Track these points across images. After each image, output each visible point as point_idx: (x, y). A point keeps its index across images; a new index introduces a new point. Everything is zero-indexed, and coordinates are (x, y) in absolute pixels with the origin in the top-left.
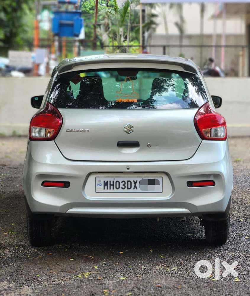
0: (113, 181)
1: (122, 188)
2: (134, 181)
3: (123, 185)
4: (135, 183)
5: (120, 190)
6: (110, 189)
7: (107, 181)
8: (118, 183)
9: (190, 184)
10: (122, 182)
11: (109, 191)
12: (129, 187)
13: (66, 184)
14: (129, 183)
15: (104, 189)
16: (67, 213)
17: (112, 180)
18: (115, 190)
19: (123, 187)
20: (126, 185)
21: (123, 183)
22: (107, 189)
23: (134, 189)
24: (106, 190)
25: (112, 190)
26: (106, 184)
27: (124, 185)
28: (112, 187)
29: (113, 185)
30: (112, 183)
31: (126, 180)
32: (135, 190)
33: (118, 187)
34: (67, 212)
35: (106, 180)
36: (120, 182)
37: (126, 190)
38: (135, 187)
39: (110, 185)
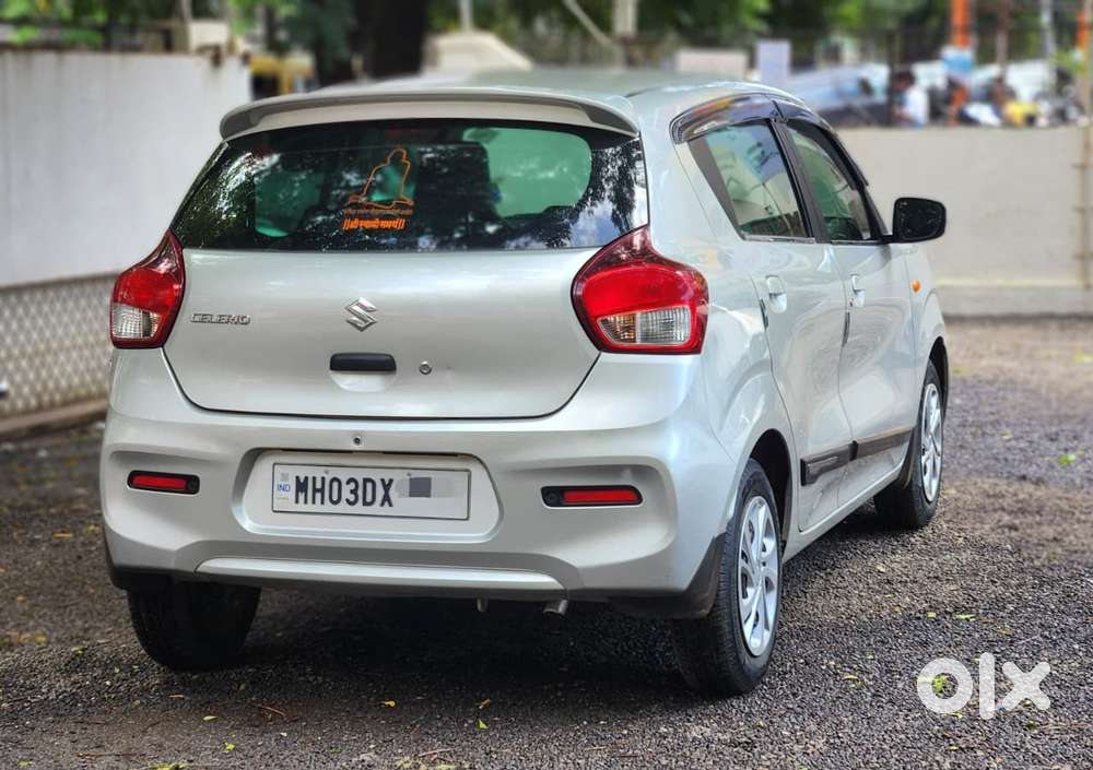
0: (323, 479)
1: (347, 500)
2: (383, 480)
3: (352, 492)
4: (387, 486)
5: (343, 507)
6: (314, 502)
7: (306, 478)
8: (335, 485)
9: (554, 496)
10: (348, 483)
11: (310, 507)
12: (369, 499)
13: (190, 484)
14: (369, 485)
15: (297, 502)
16: (199, 573)
17: (319, 473)
18: (328, 507)
19: (352, 498)
20: (360, 492)
21: (352, 486)
22: (306, 502)
23: (382, 504)
24: (301, 507)
25: (318, 507)
26: (301, 486)
27: (354, 492)
28: (318, 495)
29: (322, 490)
30: (319, 486)
31: (359, 475)
32: (386, 510)
33: (335, 498)
34: (199, 569)
35: (303, 473)
36: (344, 481)
37: (359, 508)
38: (386, 499)
39: (315, 490)
